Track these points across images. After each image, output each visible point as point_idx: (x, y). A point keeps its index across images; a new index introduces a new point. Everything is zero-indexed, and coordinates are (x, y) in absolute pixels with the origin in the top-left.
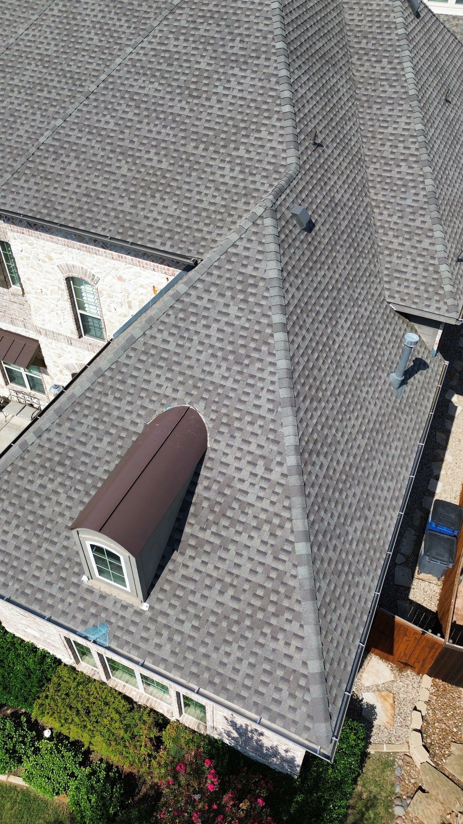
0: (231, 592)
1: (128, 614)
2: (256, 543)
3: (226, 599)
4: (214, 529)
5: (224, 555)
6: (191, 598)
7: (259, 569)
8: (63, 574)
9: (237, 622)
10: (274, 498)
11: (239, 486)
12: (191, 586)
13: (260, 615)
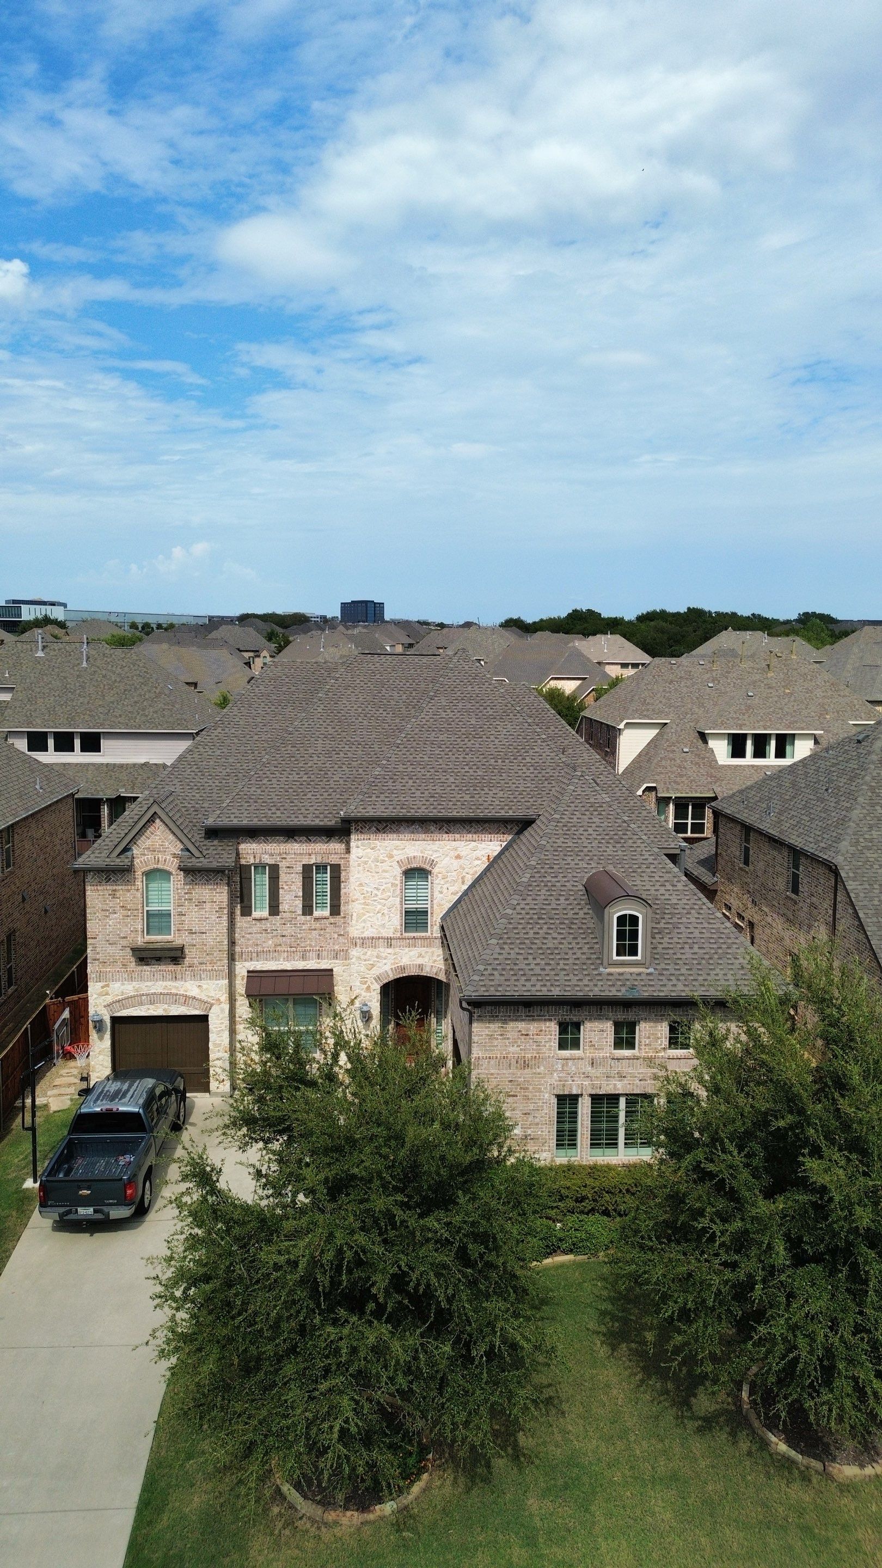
0: (696, 946)
1: (643, 977)
2: (693, 920)
3: (696, 949)
4: (664, 921)
5: (679, 931)
6: (675, 957)
7: (704, 931)
8: (585, 972)
9: (711, 958)
10: (688, 898)
11: (663, 897)
12: (671, 951)
13: (720, 951)
